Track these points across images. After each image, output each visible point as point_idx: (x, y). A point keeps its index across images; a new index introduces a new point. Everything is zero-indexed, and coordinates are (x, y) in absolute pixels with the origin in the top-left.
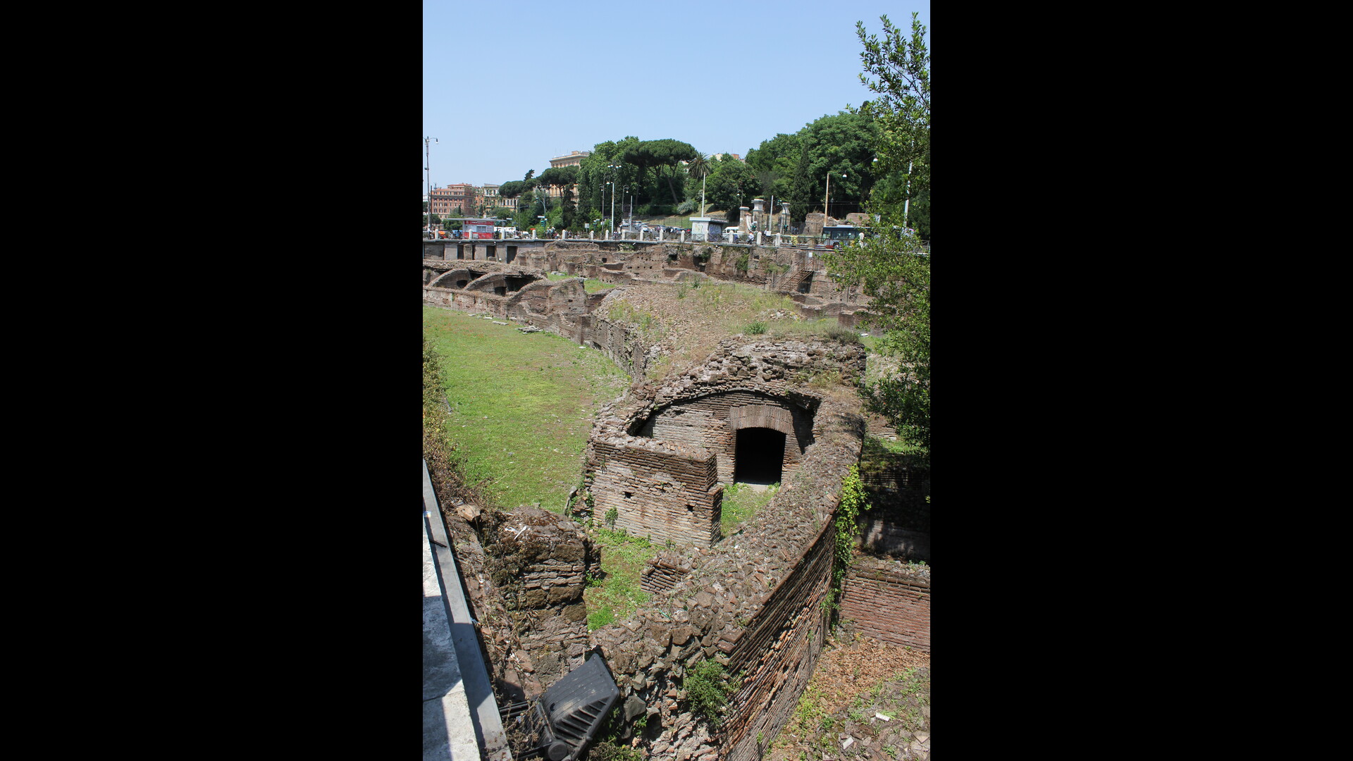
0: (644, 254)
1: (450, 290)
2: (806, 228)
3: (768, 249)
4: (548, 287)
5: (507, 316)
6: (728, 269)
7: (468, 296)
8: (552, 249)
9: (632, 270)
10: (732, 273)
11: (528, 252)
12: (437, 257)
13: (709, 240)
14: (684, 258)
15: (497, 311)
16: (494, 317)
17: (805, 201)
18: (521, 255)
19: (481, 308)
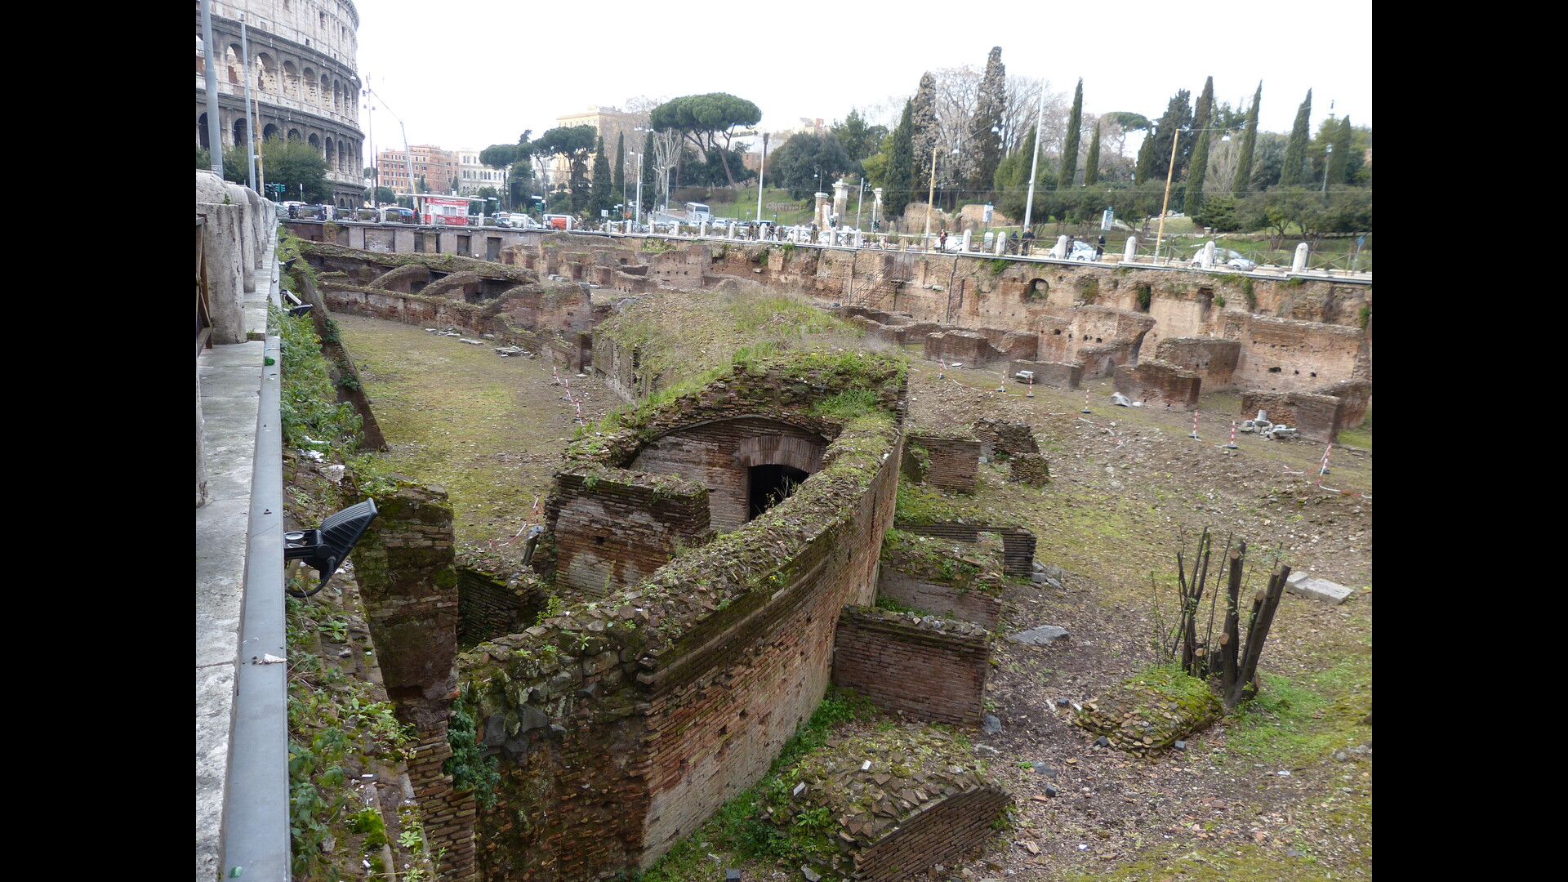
0: (676, 255)
1: (402, 294)
2: (905, 223)
4: (542, 293)
5: (481, 332)
6: (791, 277)
7: (427, 303)
9: (660, 275)
10: (797, 284)
11: (517, 247)
14: (732, 261)
15: (467, 325)
16: (462, 333)
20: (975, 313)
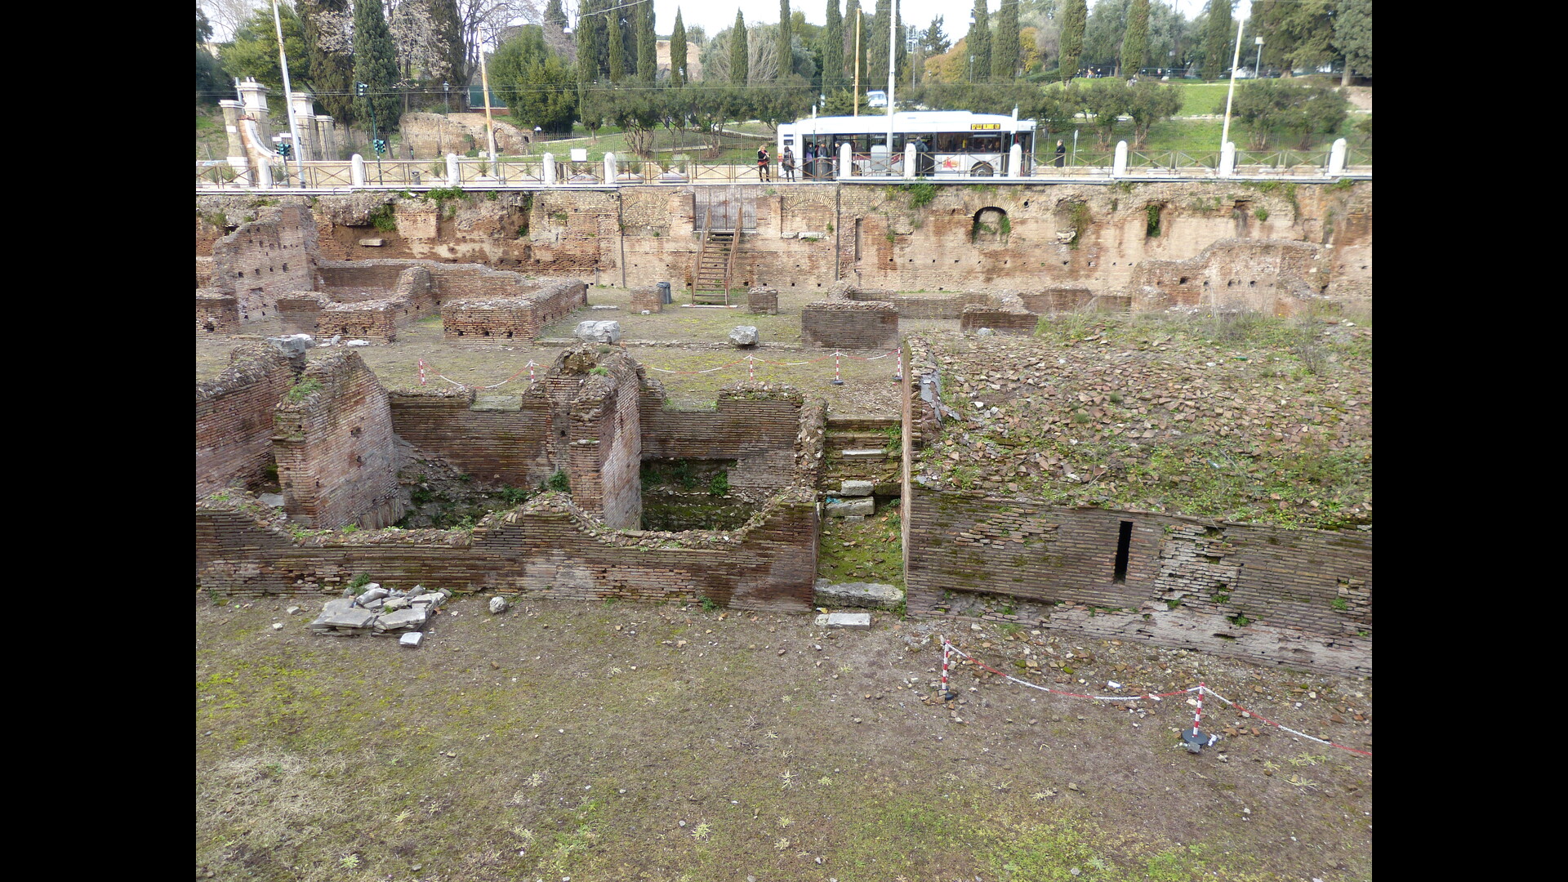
6: (466, 247)
10: (485, 257)
20: (888, 265)
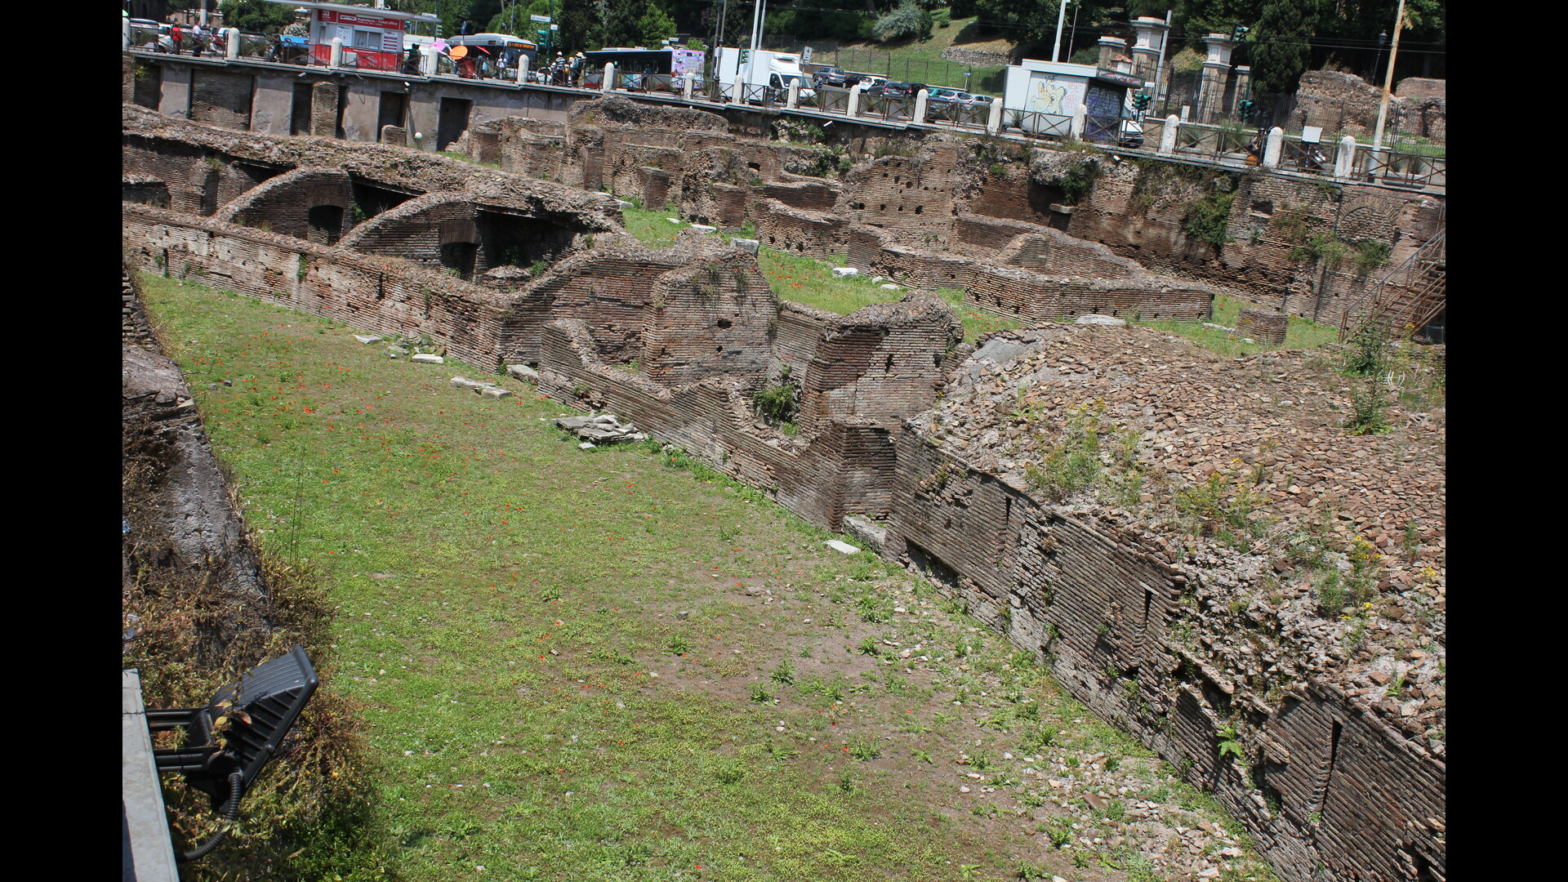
0: (903, 167)
1: (292, 241)
2: (1297, 111)
3: (1309, 183)
4: (647, 269)
5: (501, 360)
6: (1152, 232)
7: (358, 269)
8: (591, 121)
9: (865, 213)
10: (1169, 249)
11: (510, 123)
12: (228, 114)
13: (1083, 135)
14: (996, 184)
15: (462, 335)
16: (451, 355)
17: (1301, 35)
18: (486, 130)
19: (402, 316)
